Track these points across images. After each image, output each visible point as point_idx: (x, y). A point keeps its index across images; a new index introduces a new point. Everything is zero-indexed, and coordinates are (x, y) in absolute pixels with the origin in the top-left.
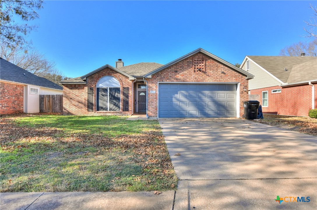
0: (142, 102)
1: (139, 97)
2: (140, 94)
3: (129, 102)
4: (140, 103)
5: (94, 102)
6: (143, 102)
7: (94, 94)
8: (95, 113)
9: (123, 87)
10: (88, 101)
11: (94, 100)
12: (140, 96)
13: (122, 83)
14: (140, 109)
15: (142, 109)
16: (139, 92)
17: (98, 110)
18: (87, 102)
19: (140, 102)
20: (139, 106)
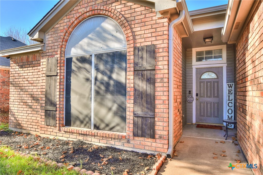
0: (207, 96)
1: (200, 82)
2: (203, 77)
3: (157, 102)
4: (201, 99)
5: (58, 100)
6: (210, 97)
7: (58, 77)
8: (60, 130)
9: (135, 48)
10: (46, 97)
11: (58, 93)
12: (203, 82)
13: (133, 32)
14: (203, 116)
15: (207, 116)
16: (200, 72)
17: (68, 123)
18: (44, 99)
19: (201, 97)
20: (199, 107)
